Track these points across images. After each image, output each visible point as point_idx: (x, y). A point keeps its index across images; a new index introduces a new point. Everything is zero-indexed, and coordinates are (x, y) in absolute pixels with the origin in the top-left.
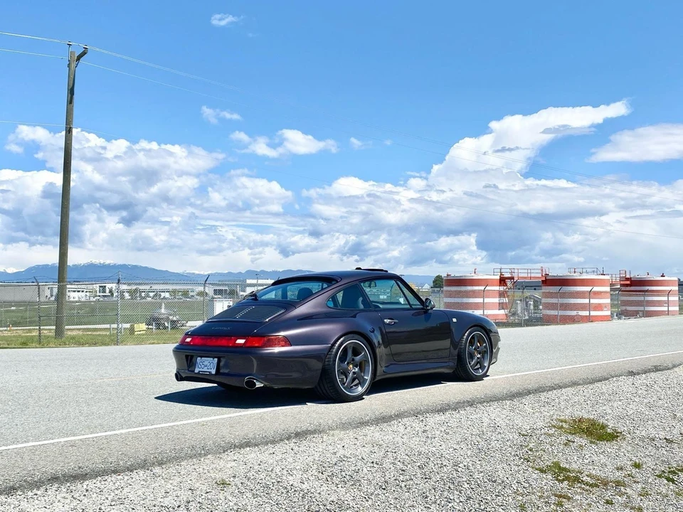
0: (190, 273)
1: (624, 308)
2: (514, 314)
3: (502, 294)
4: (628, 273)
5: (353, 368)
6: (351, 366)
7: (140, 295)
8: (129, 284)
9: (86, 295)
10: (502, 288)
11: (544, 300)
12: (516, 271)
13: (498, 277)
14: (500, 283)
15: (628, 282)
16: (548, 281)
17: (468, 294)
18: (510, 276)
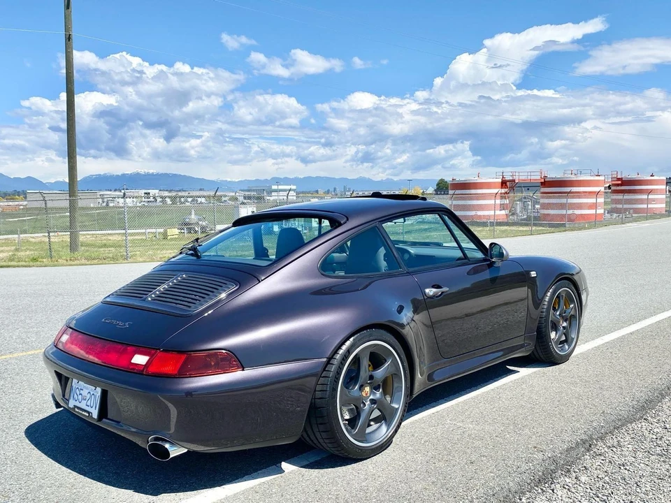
0: (223, 181)
1: (614, 206)
2: (513, 214)
3: (503, 196)
4: (619, 174)
5: (372, 392)
6: (367, 389)
7: (180, 201)
8: (170, 191)
9: (133, 201)
10: (503, 191)
11: (542, 201)
12: (517, 174)
13: (500, 180)
14: (502, 185)
15: (620, 182)
16: (546, 183)
17: (472, 197)
18: (511, 178)
